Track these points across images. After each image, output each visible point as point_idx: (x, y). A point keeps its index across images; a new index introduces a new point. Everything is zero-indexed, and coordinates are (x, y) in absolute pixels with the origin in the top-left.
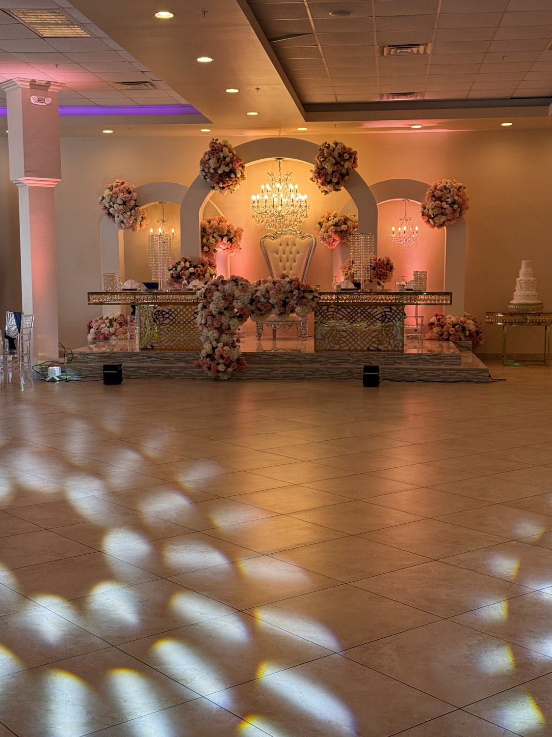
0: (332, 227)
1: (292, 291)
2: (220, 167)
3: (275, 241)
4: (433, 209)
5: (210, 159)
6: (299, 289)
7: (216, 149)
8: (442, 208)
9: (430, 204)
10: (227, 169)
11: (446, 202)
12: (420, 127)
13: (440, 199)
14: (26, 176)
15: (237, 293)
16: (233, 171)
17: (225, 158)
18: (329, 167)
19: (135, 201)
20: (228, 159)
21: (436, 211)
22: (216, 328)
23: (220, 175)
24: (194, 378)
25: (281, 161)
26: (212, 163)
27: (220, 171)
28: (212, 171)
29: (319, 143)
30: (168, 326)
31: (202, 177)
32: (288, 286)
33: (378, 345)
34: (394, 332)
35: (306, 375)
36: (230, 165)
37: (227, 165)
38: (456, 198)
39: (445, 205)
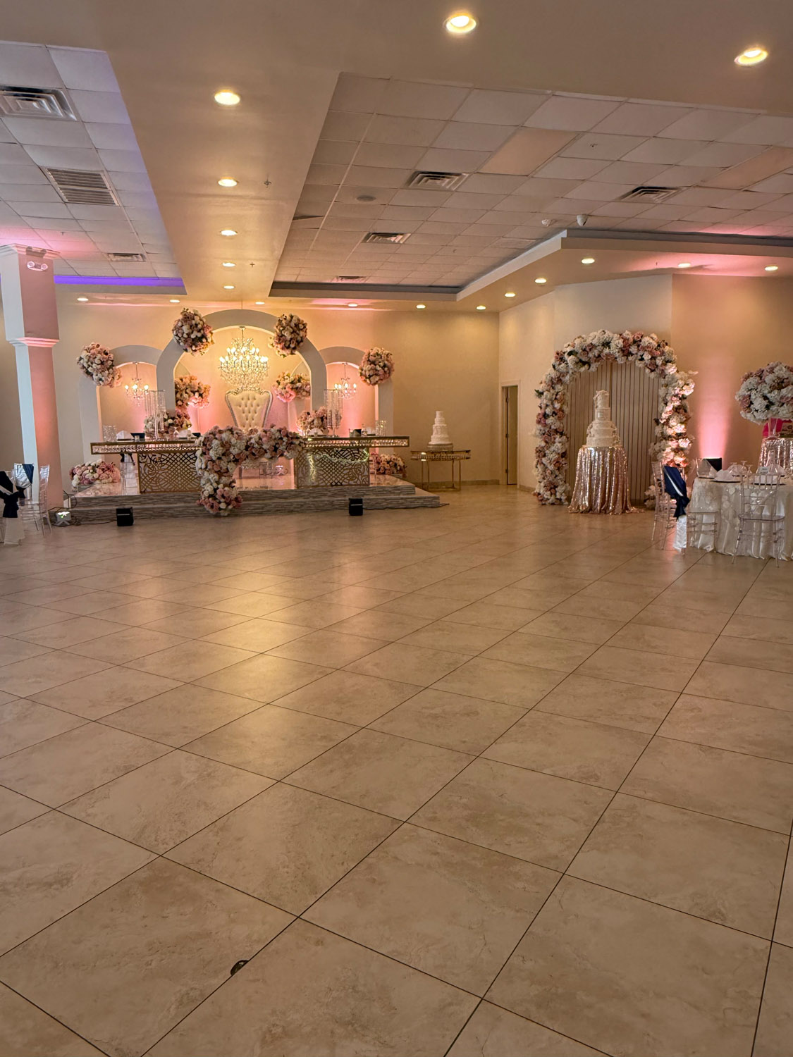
0: (289, 385)
1: (281, 438)
2: (192, 333)
3: (237, 396)
4: (369, 371)
5: (183, 326)
6: (287, 436)
7: (188, 318)
8: (376, 370)
9: (367, 367)
10: (199, 335)
11: (380, 366)
12: (356, 305)
13: (373, 363)
14: (26, 336)
15: (233, 441)
16: (204, 336)
17: (196, 325)
18: (287, 335)
19: (112, 361)
20: (200, 326)
21: (371, 373)
22: (216, 472)
23: (193, 340)
24: (196, 516)
25: (244, 329)
26: (186, 329)
27: (193, 336)
28: (185, 336)
29: (278, 316)
30: (166, 471)
31: (176, 341)
32: (277, 435)
33: (349, 480)
34: (362, 470)
35: (295, 508)
36: (202, 331)
37: (199, 331)
38: (386, 362)
39: (378, 368)
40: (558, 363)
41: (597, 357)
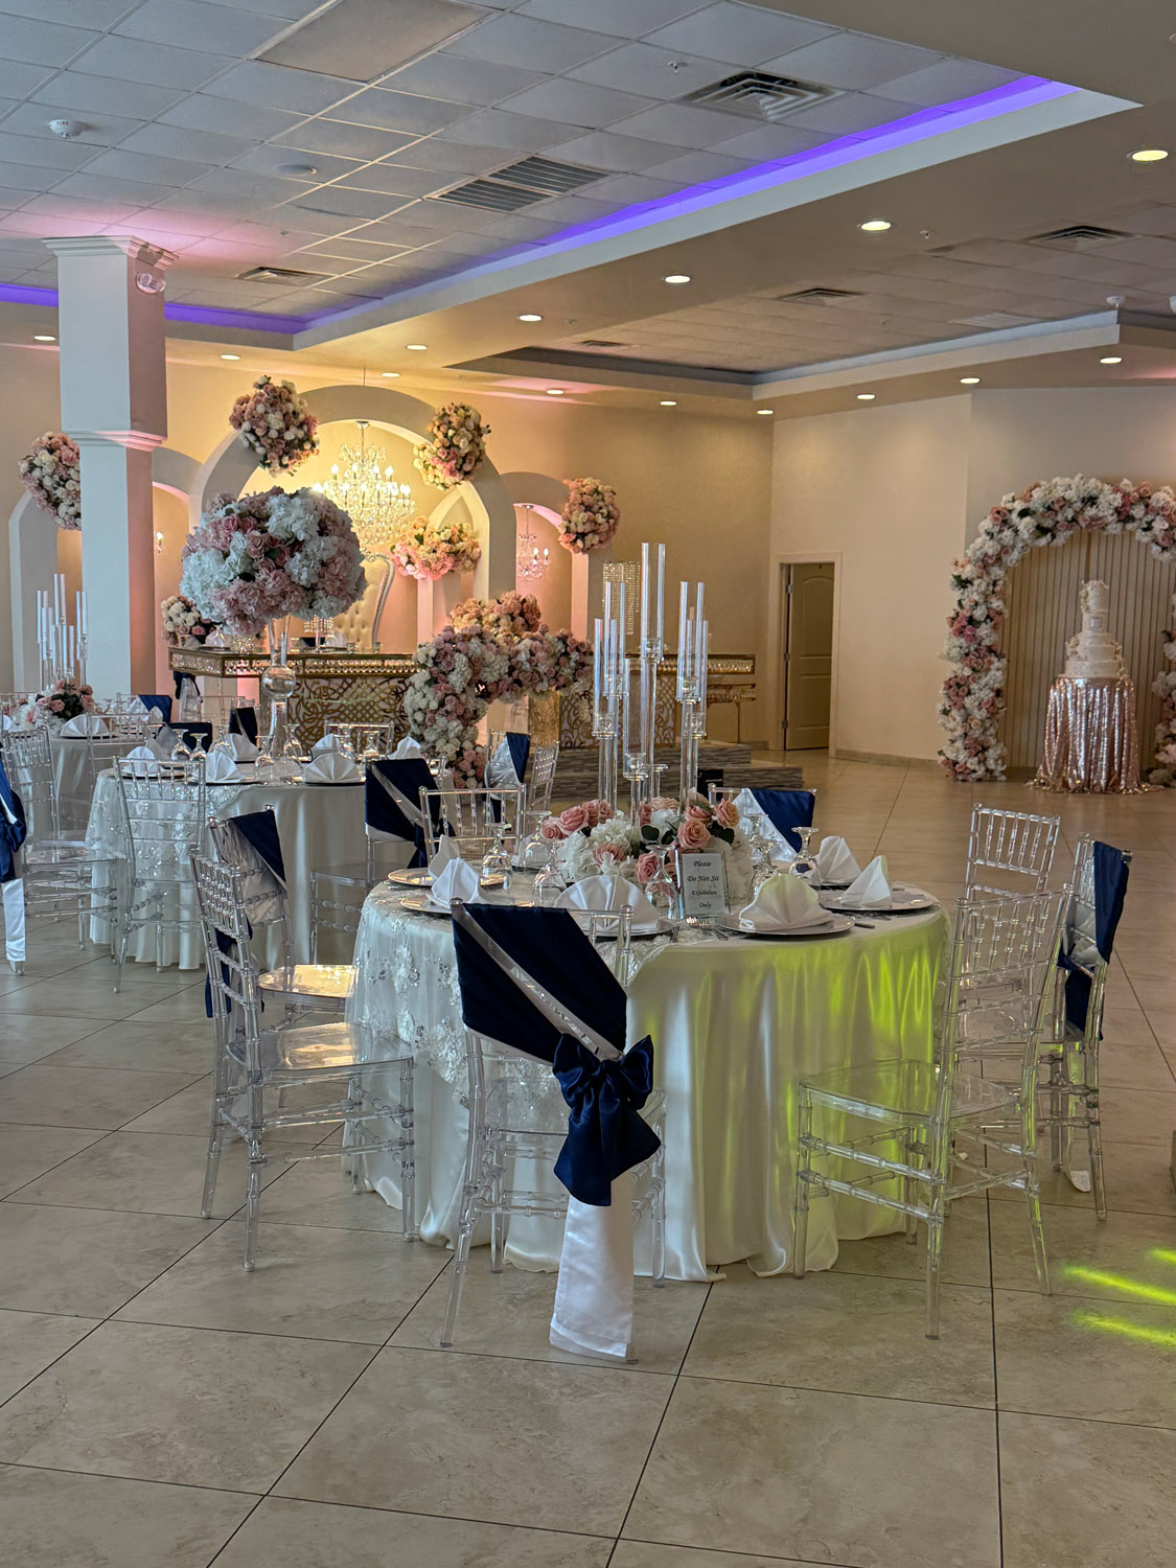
1: (566, 654)
2: (287, 429)
4: (584, 524)
5: (267, 413)
6: (577, 649)
7: (277, 397)
8: (596, 523)
10: (301, 434)
11: (602, 514)
12: (561, 392)
14: (133, 428)
16: (308, 438)
17: (295, 413)
20: (300, 416)
22: (458, 717)
23: (288, 443)
25: (365, 426)
27: (289, 436)
28: (271, 434)
34: (664, 717)
36: (305, 428)
37: (300, 426)
39: (600, 520)
40: (997, 529)
41: (1069, 522)
